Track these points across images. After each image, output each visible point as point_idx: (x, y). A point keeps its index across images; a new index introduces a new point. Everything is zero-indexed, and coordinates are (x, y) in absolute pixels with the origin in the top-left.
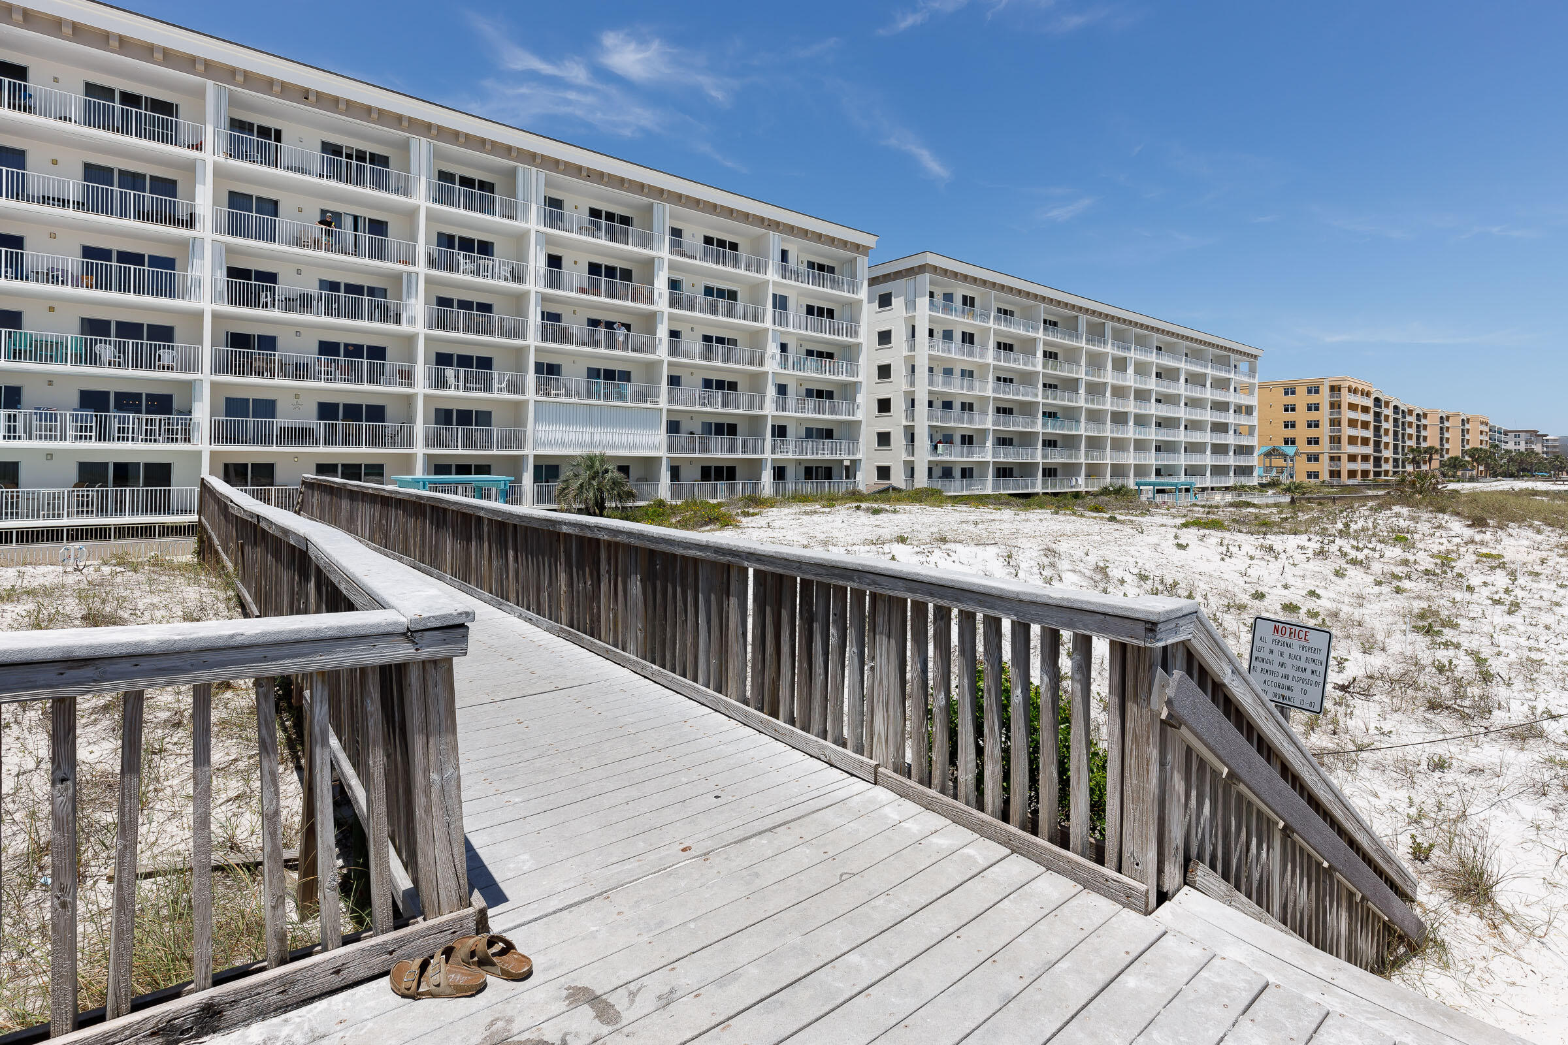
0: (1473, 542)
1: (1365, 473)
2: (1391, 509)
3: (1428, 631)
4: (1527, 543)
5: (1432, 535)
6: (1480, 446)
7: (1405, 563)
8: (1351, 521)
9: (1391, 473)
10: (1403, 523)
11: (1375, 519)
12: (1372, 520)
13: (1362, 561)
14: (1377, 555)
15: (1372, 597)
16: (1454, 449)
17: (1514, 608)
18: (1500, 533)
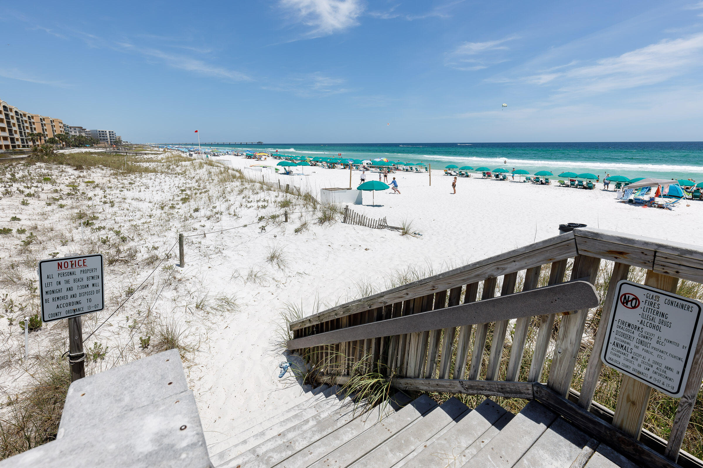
0: (80, 177)
1: (7, 147)
2: (35, 165)
3: (87, 224)
4: (100, 175)
5: (61, 176)
6: (61, 133)
7: (56, 191)
8: (15, 173)
9: (21, 146)
10: (45, 171)
11: (29, 171)
12: (27, 171)
13: (34, 194)
14: (40, 190)
15: (49, 212)
16: (50, 135)
17: (112, 204)
18: (89, 171)
